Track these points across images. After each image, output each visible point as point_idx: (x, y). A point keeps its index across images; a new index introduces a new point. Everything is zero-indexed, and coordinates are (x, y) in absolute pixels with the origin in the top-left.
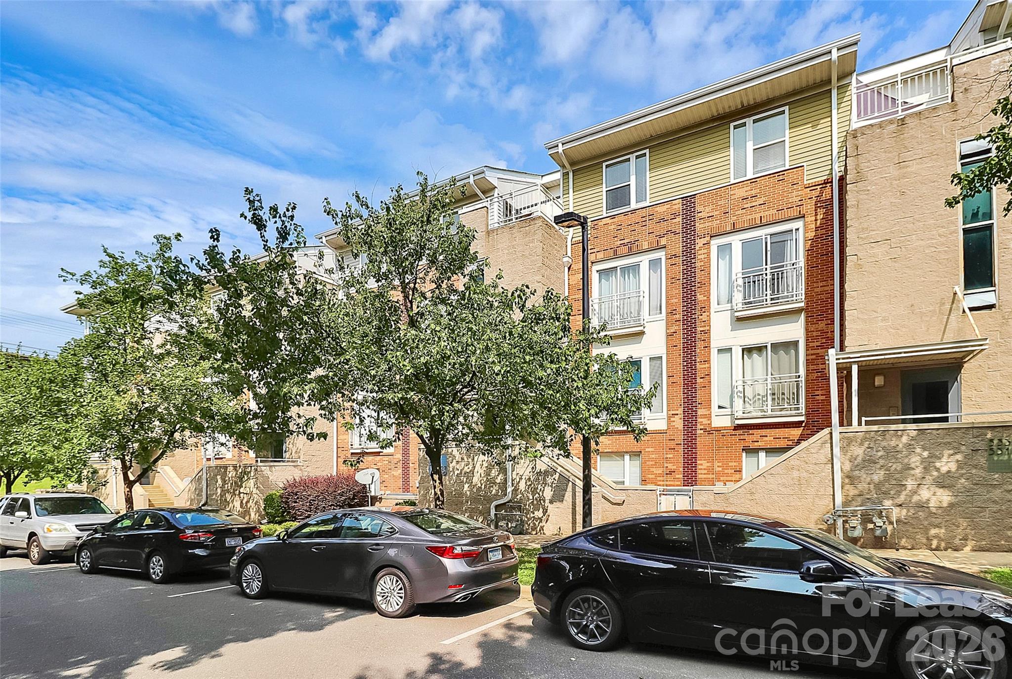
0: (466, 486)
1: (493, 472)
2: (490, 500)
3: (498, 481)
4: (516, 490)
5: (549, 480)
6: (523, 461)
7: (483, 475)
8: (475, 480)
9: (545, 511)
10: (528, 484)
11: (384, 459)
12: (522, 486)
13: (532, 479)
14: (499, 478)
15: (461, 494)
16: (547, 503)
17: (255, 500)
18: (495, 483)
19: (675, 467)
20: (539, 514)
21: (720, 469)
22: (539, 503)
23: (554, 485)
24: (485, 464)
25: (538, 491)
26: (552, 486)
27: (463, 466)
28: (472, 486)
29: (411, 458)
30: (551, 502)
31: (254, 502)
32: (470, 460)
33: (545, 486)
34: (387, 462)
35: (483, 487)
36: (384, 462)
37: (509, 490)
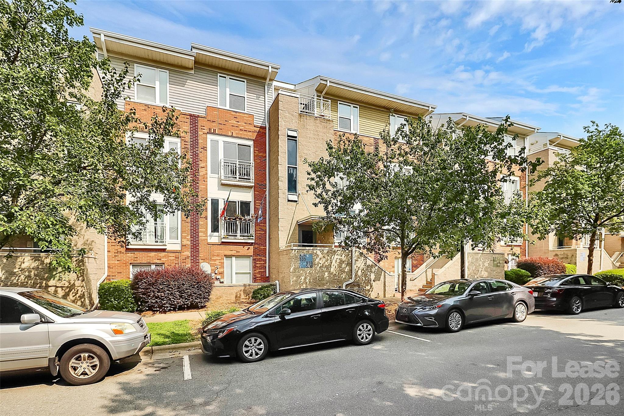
0: (326, 273)
1: (343, 265)
2: (341, 282)
3: (346, 270)
4: (356, 275)
5: (373, 270)
6: (360, 260)
7: (337, 267)
8: (332, 270)
9: (371, 286)
10: (363, 272)
11: (171, 255)
12: (360, 273)
13: (365, 269)
14: (347, 269)
15: (323, 278)
16: (372, 282)
18: (344, 272)
20: (368, 288)
21: (387, 266)
22: (369, 282)
24: (338, 261)
25: (368, 276)
27: (324, 262)
28: (330, 274)
29: (200, 255)
30: (374, 281)
31: (78, 295)
32: (329, 258)
34: (174, 258)
35: (337, 274)
36: (170, 258)
37: (353, 276)
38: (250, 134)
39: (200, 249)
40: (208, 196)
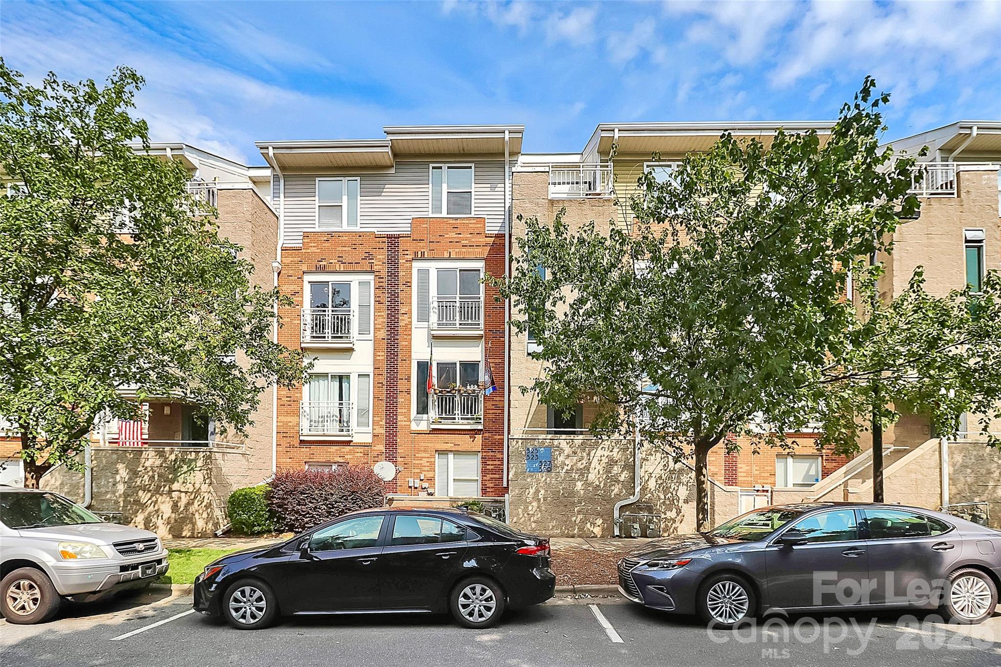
0: (579, 484)
1: (615, 468)
2: (611, 501)
3: (622, 478)
4: (644, 489)
5: (684, 479)
6: (653, 458)
7: (601, 472)
8: (592, 477)
9: (679, 512)
10: (659, 482)
11: (358, 450)
12: (652, 484)
13: (664, 477)
14: (623, 476)
15: (572, 494)
16: (682, 503)
17: (206, 501)
18: (618, 481)
19: (717, 470)
20: (672, 514)
21: (758, 472)
22: (671, 504)
23: (689, 484)
24: (605, 460)
25: (671, 490)
26: (687, 485)
27: (574, 461)
28: (587, 484)
29: (399, 451)
30: (686, 501)
32: (585, 454)
33: (679, 485)
34: (361, 455)
35: (602, 485)
36: (357, 455)
37: (637, 490)
38: (479, 250)
39: (398, 440)
40: (413, 357)
